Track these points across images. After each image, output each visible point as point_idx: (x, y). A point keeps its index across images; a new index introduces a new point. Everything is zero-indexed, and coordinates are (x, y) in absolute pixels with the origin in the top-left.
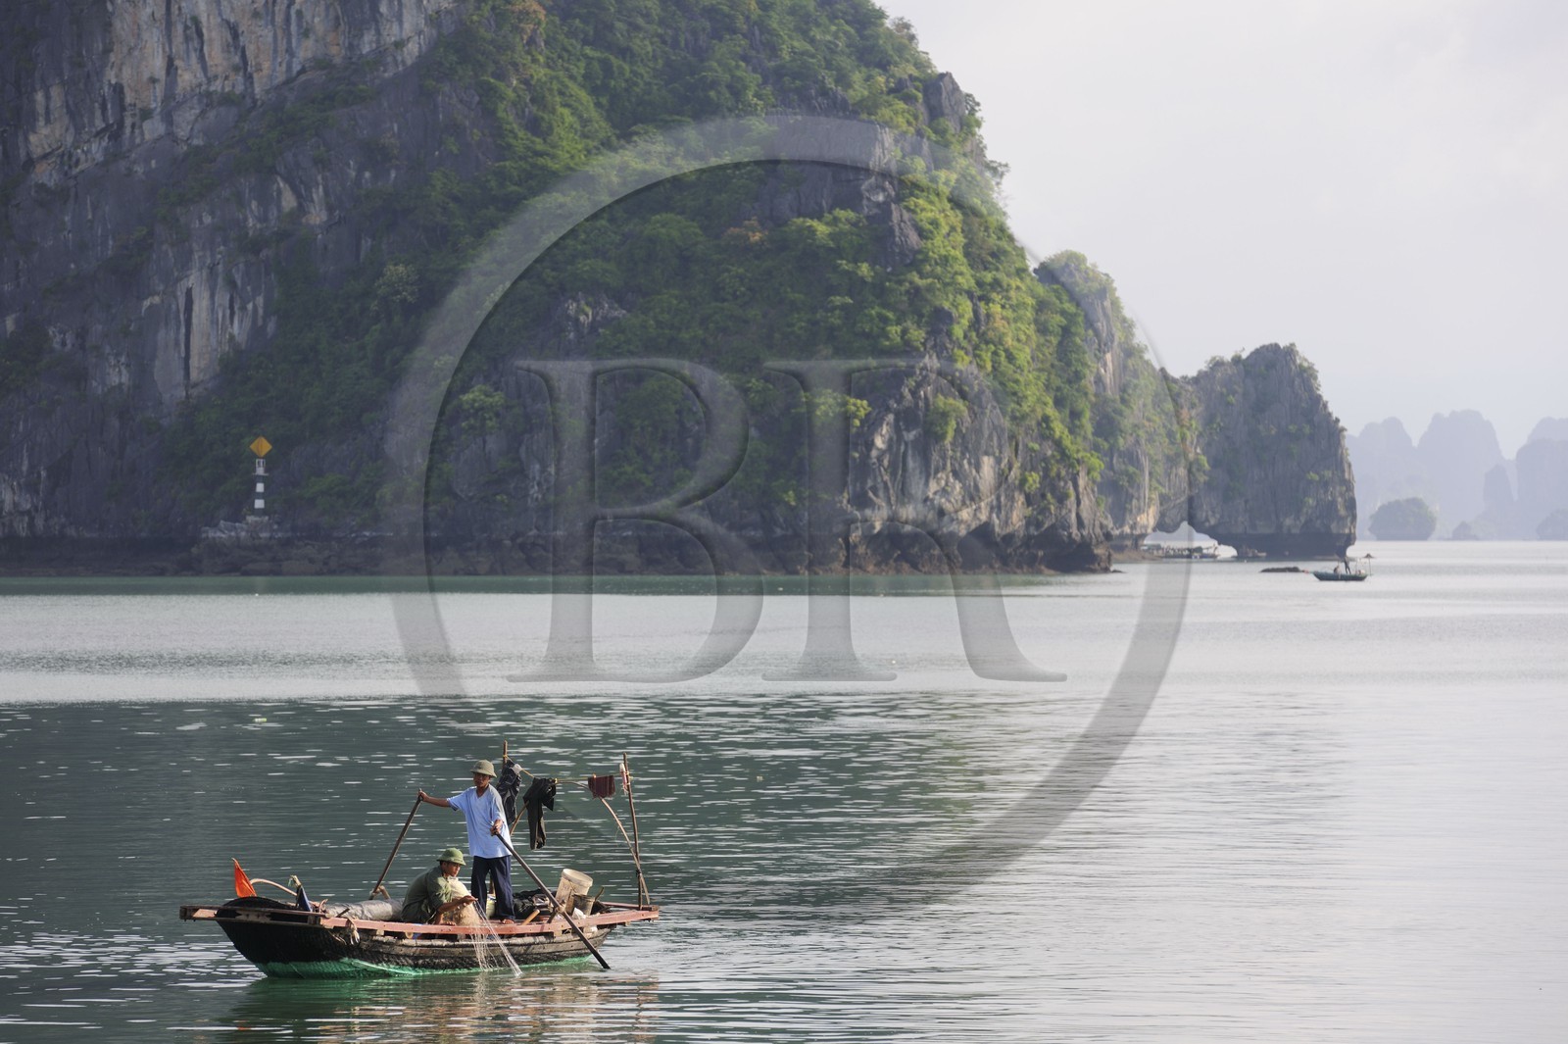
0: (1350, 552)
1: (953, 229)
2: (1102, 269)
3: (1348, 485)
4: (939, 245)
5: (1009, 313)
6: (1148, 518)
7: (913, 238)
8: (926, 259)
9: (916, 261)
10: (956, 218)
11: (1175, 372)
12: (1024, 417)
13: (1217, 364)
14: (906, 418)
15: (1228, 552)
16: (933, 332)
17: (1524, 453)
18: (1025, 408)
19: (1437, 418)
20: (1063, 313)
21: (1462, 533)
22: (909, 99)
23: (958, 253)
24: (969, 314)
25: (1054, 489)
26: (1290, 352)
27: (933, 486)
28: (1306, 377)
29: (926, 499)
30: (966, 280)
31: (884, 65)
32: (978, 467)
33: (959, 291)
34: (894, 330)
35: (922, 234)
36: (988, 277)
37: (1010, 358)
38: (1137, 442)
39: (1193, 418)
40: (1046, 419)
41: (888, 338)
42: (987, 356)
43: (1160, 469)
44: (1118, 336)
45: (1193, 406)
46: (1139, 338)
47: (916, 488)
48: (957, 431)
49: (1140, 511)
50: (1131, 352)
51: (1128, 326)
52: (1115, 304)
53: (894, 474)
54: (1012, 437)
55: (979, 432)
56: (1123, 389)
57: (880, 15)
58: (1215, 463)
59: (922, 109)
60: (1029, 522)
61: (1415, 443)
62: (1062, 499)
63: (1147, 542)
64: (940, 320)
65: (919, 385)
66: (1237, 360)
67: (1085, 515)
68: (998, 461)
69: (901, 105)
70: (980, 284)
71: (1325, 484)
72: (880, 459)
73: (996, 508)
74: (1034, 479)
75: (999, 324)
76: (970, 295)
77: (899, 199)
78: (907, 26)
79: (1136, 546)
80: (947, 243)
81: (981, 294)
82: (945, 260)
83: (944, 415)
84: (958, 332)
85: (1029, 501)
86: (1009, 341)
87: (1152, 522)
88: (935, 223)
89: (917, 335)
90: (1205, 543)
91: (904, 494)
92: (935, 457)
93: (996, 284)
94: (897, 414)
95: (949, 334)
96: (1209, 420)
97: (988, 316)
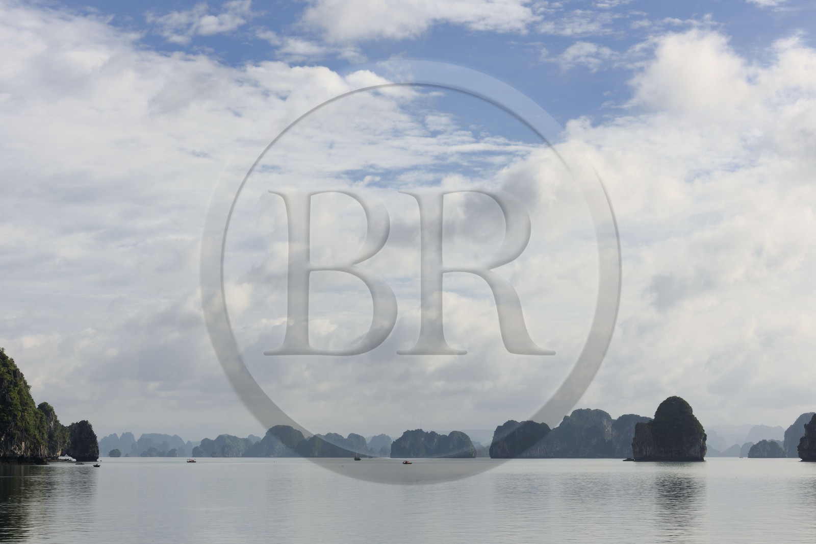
0: (97, 460)
1: (18, 398)
2: (51, 406)
3: (97, 447)
4: (15, 402)
5: (28, 415)
6: (59, 453)
7: (10, 400)
8: (13, 404)
9: (10, 404)
10: (18, 396)
11: (65, 426)
12: (31, 434)
13: (73, 424)
14: (8, 435)
15: (75, 460)
16: (13, 418)
17: (140, 440)
18: (31, 433)
19: (123, 434)
20: (41, 415)
21: (127, 456)
22: (10, 374)
23: (18, 403)
24: (20, 415)
25: (36, 448)
26: (87, 422)
27: (13, 448)
28: (90, 426)
29: (11, 450)
30: (20, 408)
31: (8, 367)
32: (22, 444)
33: (19, 410)
34: (6, 418)
35: (12, 399)
36: (25, 408)
37: (28, 423)
38: (57, 439)
39: (68, 434)
40: (35, 435)
41: (4, 419)
42: (24, 423)
43: (62, 444)
44: (54, 418)
45: (68, 432)
46: (58, 419)
47: (9, 448)
48: (18, 437)
49: (57, 452)
50: (57, 422)
51: (56, 417)
52: (54, 412)
53: (5, 446)
54: (28, 438)
55: (22, 437)
56: (55, 429)
57: (7, 357)
58: (72, 443)
59: (12, 375)
60: (31, 455)
61: (119, 438)
62: (38, 450)
63: (59, 458)
64: (15, 416)
65: (10, 428)
66: (77, 423)
67: (42, 453)
68: (25, 443)
69: (9, 375)
70: (23, 409)
71: (93, 447)
72: (2, 442)
73: (25, 452)
74: (32, 446)
75: (26, 417)
76: (21, 411)
77: (7, 393)
78: (12, 359)
79: (57, 459)
80: (17, 401)
81: (23, 411)
82: (16, 405)
83: (15, 434)
84: (18, 418)
85: (31, 451)
86: (28, 420)
87: (60, 454)
88: (14, 397)
89: (10, 418)
90: (70, 458)
91: (7, 449)
92: (13, 442)
93: (26, 409)
94: (6, 434)
95: (16, 418)
96: (71, 435)
97: (24, 415)
